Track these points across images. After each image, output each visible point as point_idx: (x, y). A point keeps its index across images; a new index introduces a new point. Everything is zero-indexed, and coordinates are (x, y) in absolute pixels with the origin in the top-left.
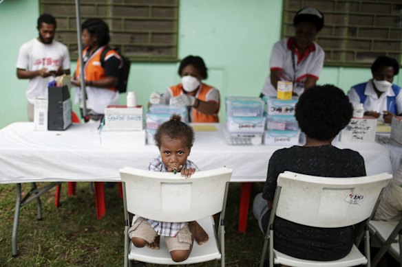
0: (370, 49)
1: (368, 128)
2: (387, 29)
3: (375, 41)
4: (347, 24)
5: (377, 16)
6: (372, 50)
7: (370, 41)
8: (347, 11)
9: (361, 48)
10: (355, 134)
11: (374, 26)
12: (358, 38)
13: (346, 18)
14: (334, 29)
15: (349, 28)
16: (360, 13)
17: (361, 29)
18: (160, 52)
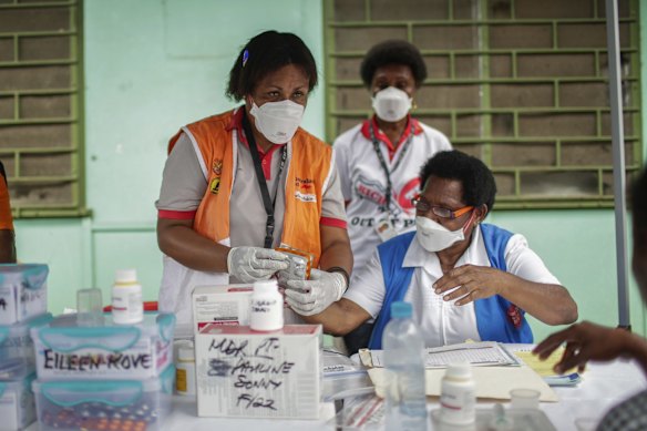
0: (554, 164)
1: (287, 367)
2: (594, 113)
3: (565, 144)
4: (485, 106)
5: (561, 83)
6: (559, 167)
7: (553, 144)
8: (483, 76)
9: (531, 162)
10: (243, 391)
11: (557, 108)
12: (517, 138)
13: (484, 93)
14: (454, 121)
15: (495, 116)
16: (515, 78)
17: (522, 116)
18: (43, 196)
